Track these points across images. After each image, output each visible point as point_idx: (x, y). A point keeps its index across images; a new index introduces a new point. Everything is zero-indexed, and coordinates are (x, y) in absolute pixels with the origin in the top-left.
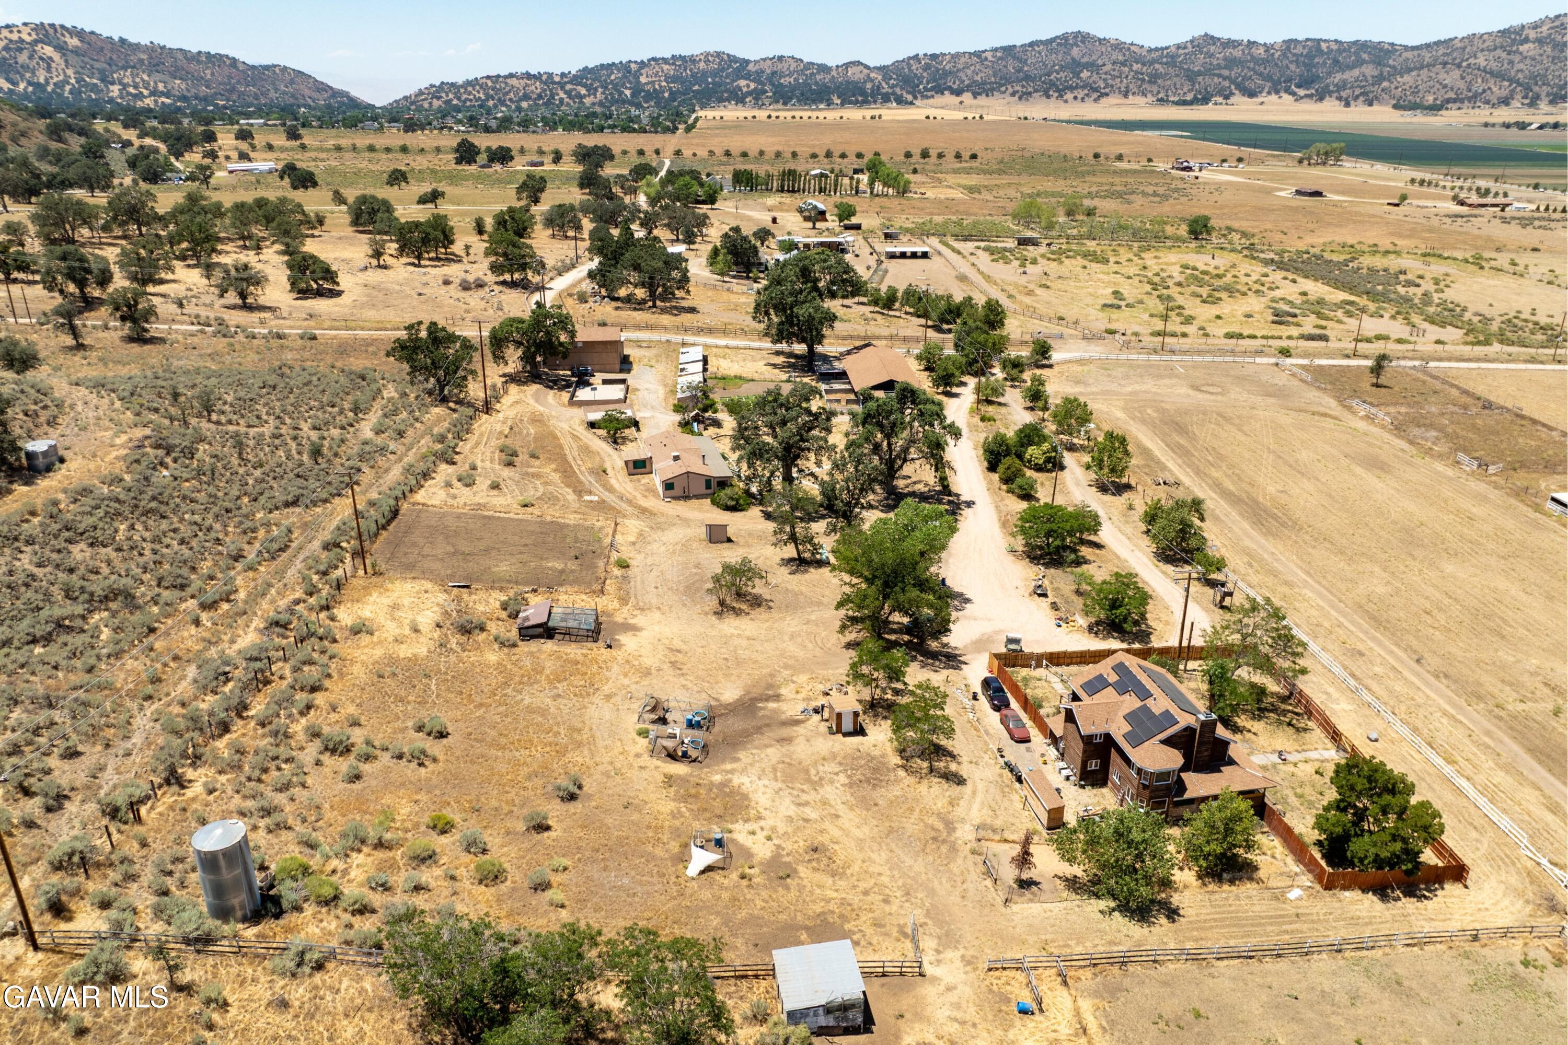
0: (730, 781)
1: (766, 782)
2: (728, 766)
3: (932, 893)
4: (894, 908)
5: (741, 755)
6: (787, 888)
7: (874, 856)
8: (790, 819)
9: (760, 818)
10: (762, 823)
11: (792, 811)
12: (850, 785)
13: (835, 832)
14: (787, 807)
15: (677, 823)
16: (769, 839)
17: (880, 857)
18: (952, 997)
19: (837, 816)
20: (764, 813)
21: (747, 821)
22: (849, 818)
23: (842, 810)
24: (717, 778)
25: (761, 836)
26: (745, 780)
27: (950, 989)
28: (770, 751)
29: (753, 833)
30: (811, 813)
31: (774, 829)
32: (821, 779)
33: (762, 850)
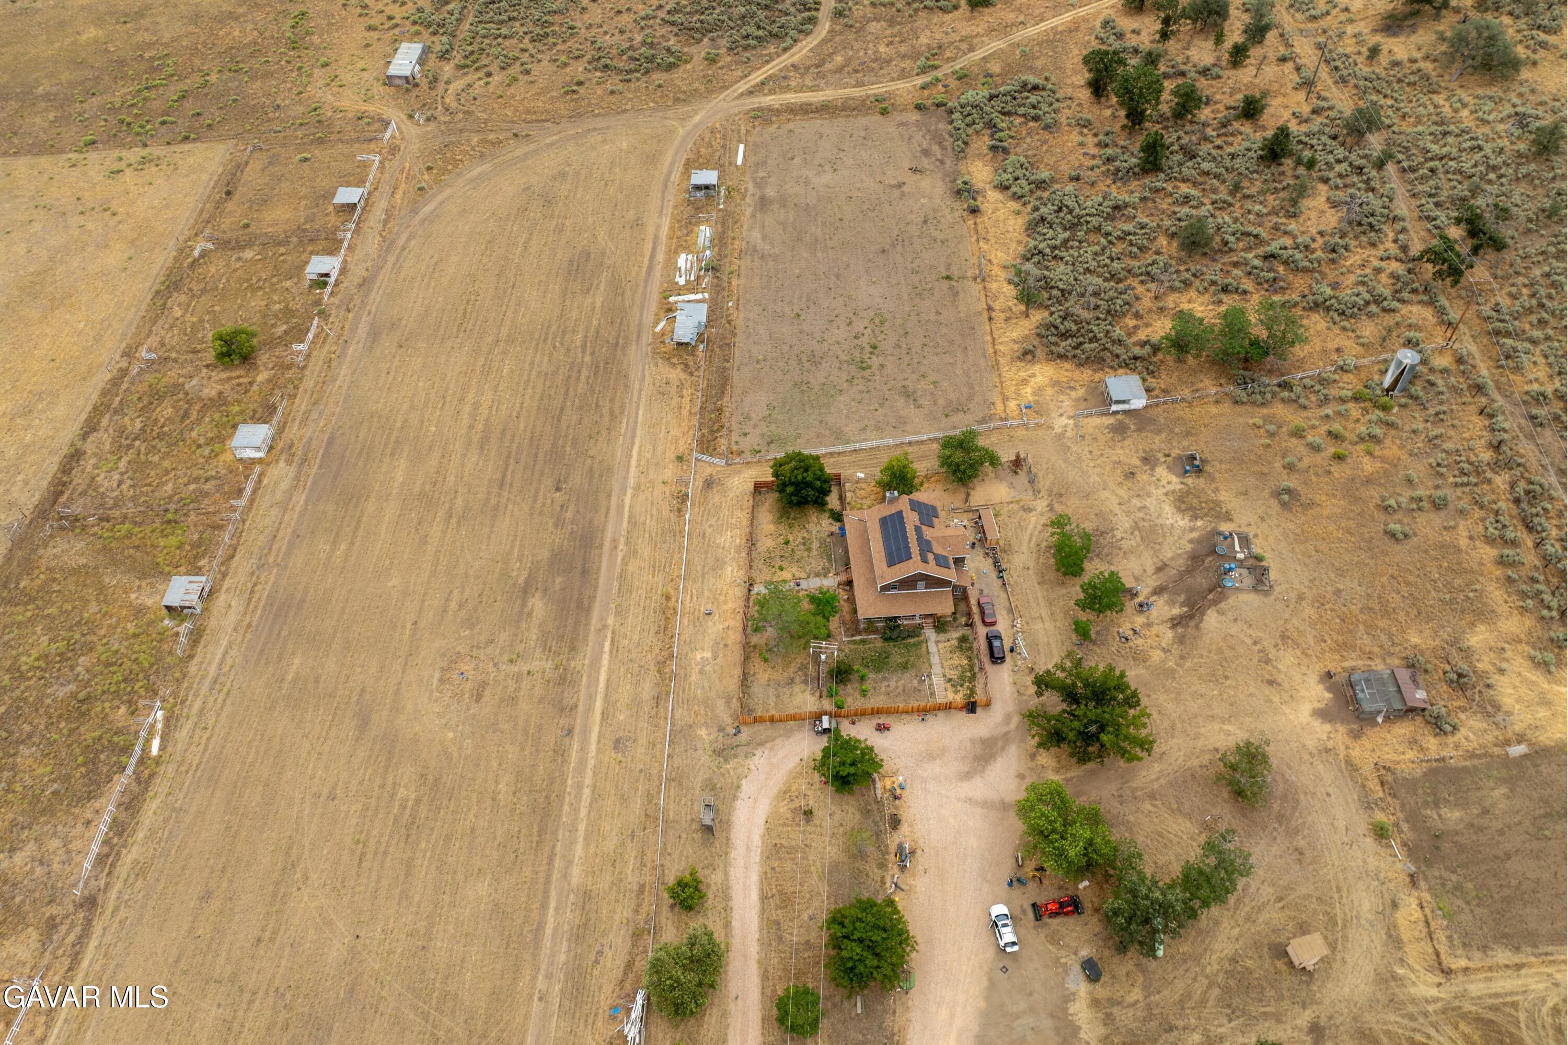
0: (1191, 521)
1: (1168, 522)
2: (1195, 535)
3: (1066, 461)
4: (1087, 449)
5: (1189, 547)
6: (1144, 451)
7: (1097, 479)
8: (1149, 495)
9: (1166, 494)
10: (1164, 490)
11: (1148, 502)
12: (1112, 530)
13: (1121, 492)
14: (1151, 503)
15: (1214, 485)
16: (1159, 480)
17: (1094, 478)
18: (1061, 411)
19: (1120, 504)
20: (1164, 498)
21: (1173, 492)
22: (1112, 504)
23: (1117, 509)
24: (1199, 523)
25: (1164, 482)
26: (1181, 523)
27: (1061, 415)
28: (1169, 555)
29: (1169, 483)
30: (1136, 502)
31: (1157, 487)
32: (1132, 534)
33: (1161, 471)
